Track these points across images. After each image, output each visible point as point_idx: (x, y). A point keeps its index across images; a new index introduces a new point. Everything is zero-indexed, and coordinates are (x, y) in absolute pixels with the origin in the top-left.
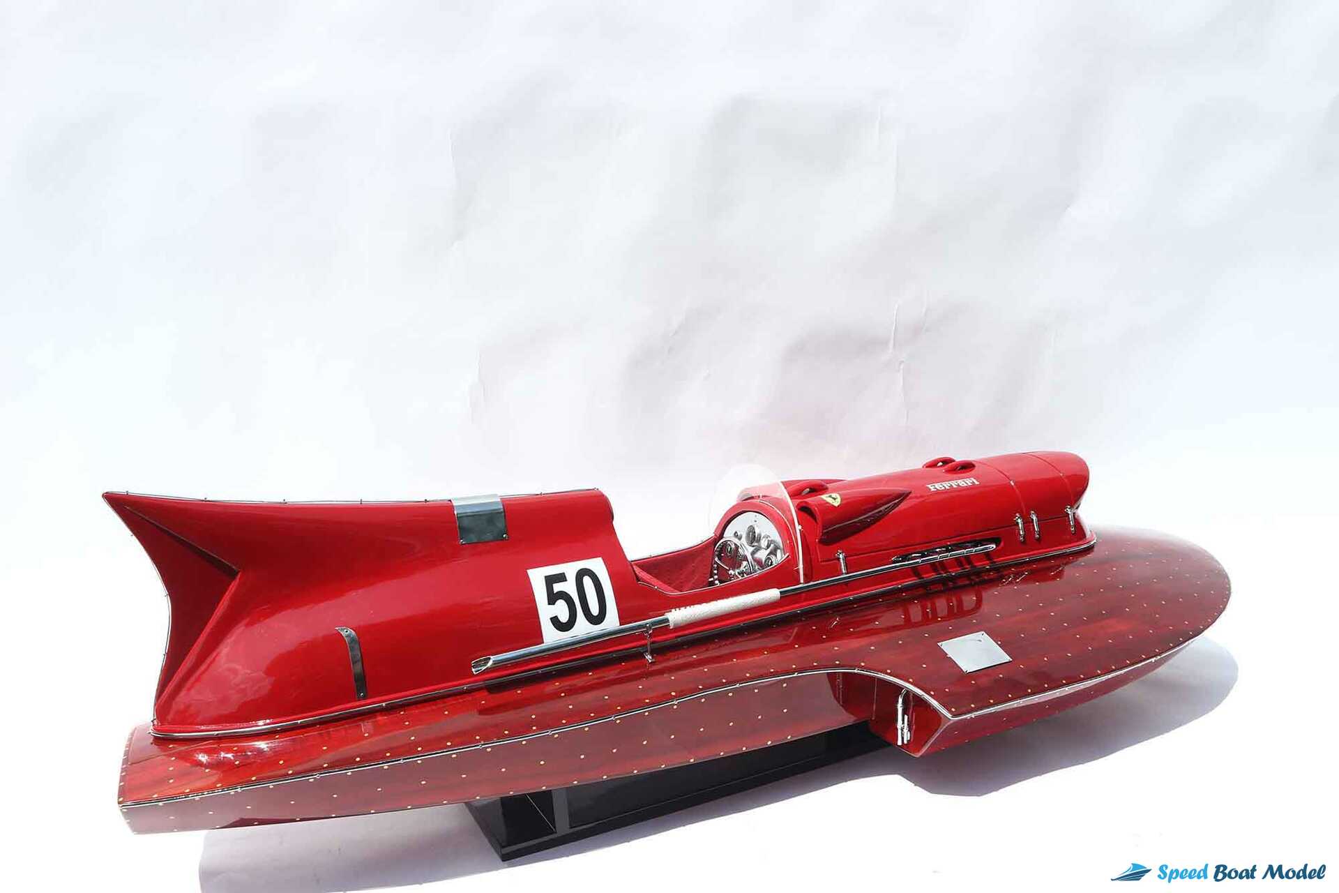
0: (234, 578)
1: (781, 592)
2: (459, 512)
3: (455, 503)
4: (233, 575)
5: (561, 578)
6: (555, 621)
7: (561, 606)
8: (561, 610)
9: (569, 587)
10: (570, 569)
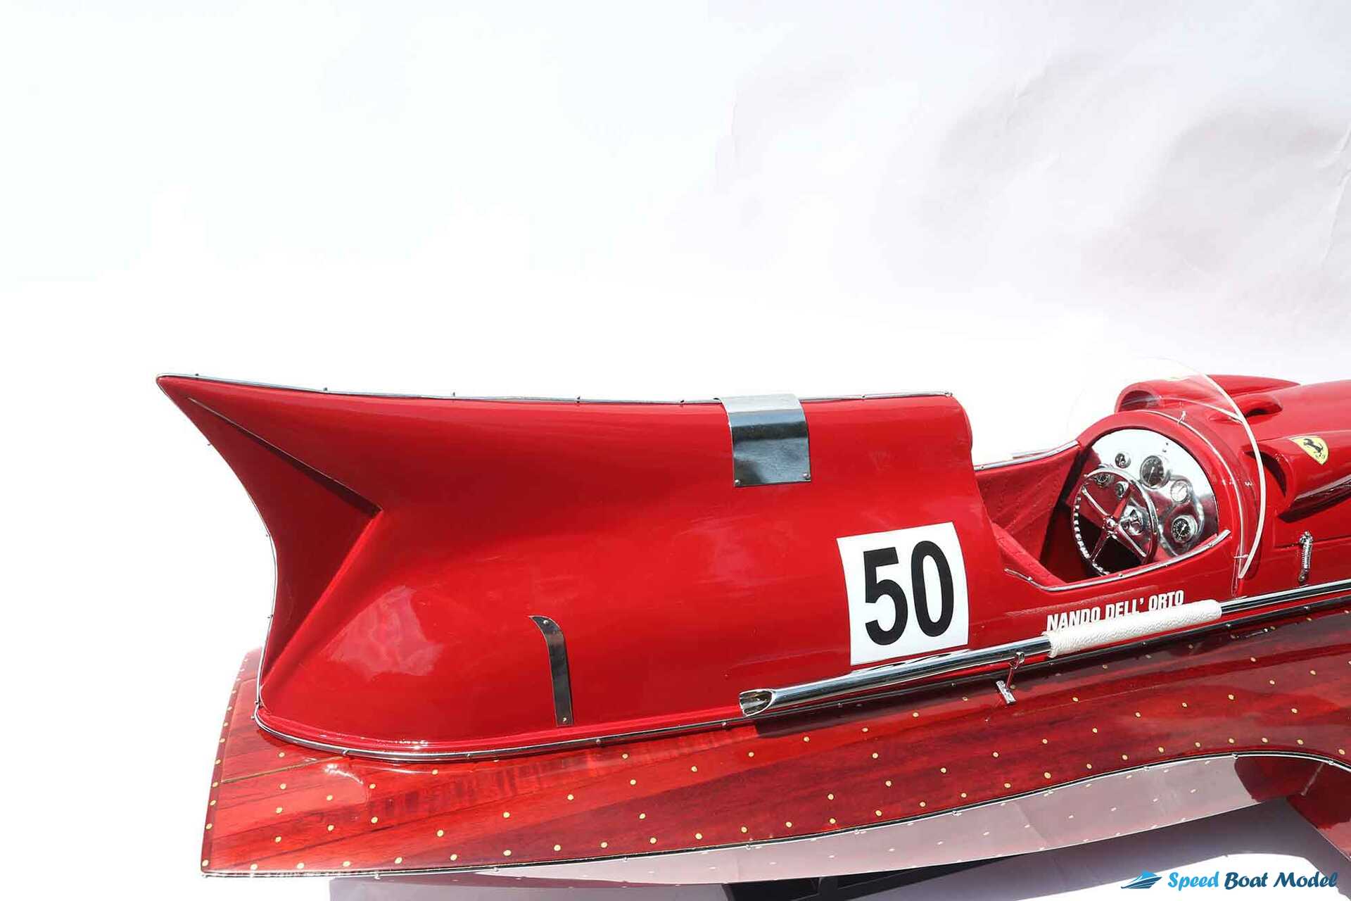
0: (372, 516)
1: (1224, 609)
2: (738, 424)
3: (730, 409)
4: (369, 510)
5: (889, 556)
6: (873, 629)
7: (886, 604)
8: (884, 612)
9: (900, 573)
10: (904, 540)
